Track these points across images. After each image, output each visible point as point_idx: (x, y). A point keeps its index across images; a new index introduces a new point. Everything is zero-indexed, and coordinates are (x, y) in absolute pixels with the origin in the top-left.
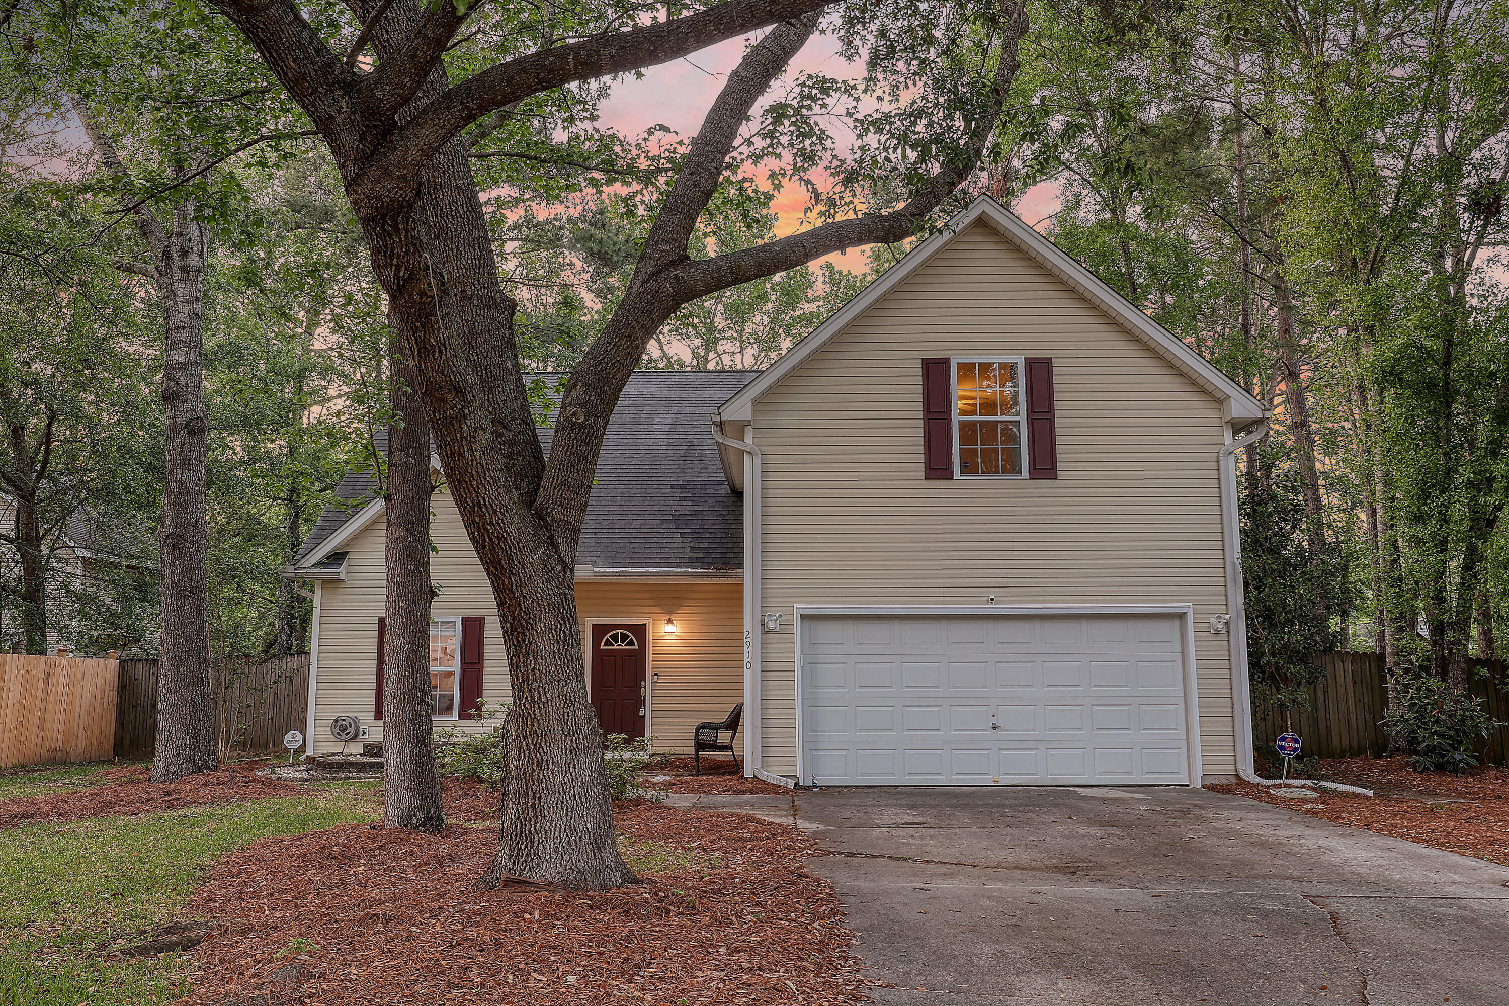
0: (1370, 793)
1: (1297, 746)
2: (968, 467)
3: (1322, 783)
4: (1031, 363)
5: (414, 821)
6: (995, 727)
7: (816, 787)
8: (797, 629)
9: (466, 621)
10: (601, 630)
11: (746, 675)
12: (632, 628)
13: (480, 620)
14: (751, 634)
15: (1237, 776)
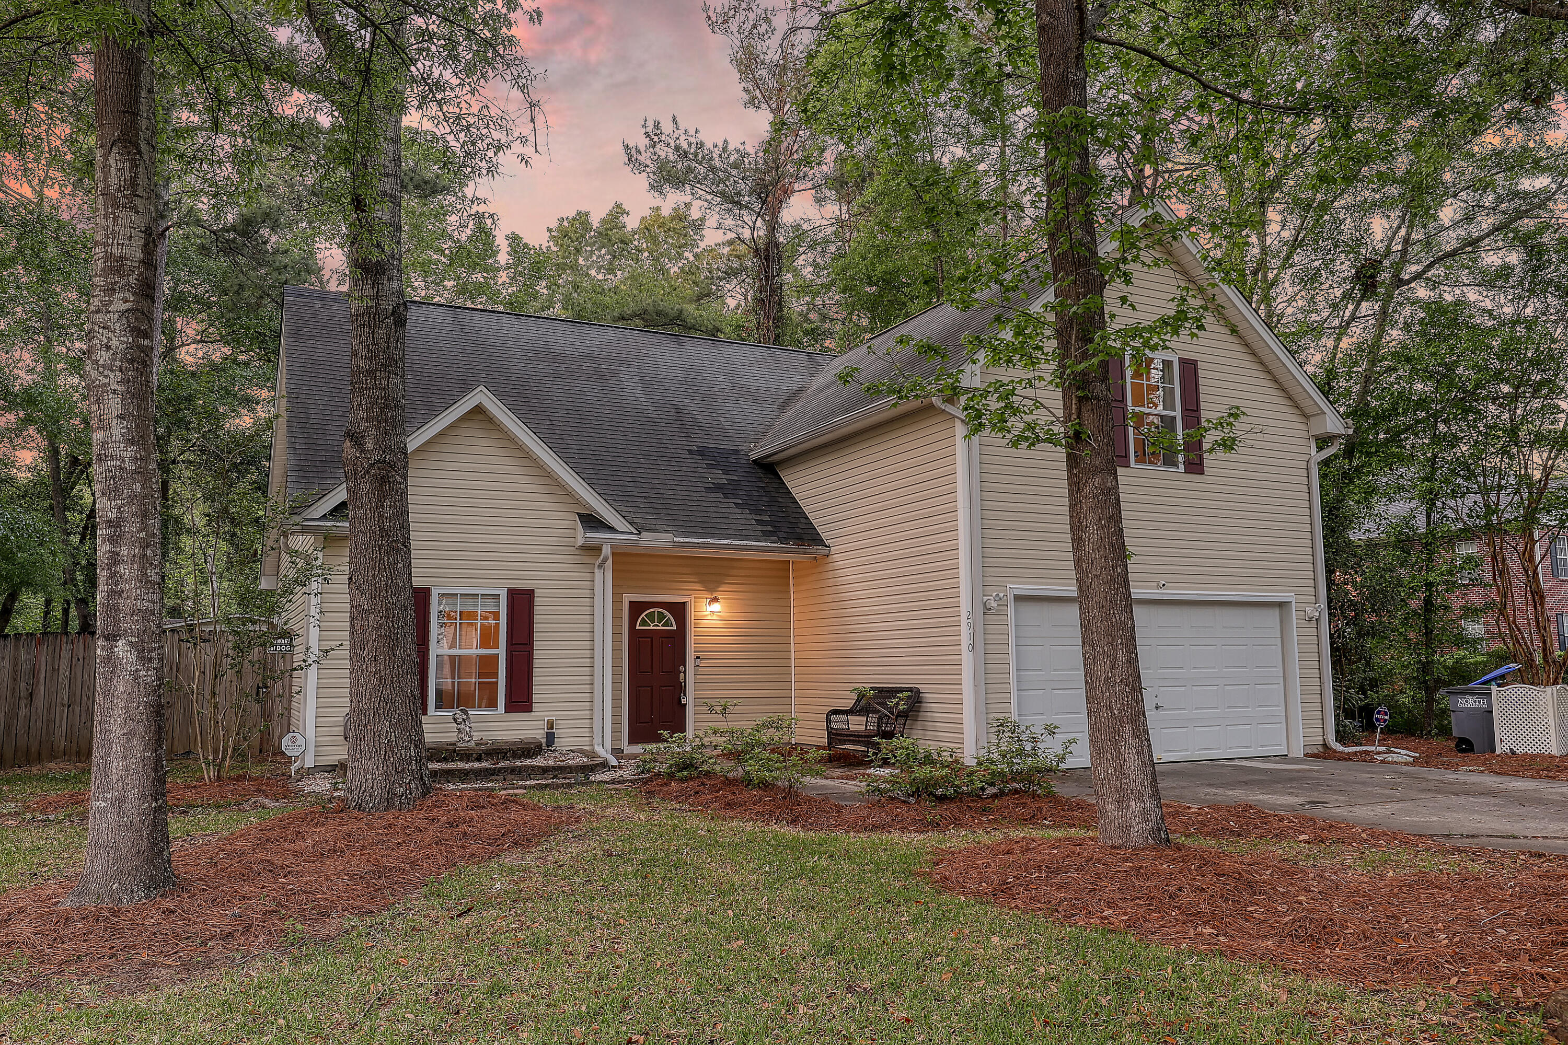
1: (1386, 717)
2: (1139, 457)
4: (1183, 363)
6: (1157, 708)
8: (1011, 610)
9: (513, 594)
10: (637, 608)
11: (966, 658)
12: (669, 606)
13: (530, 593)
14: (972, 614)
15: (1325, 745)
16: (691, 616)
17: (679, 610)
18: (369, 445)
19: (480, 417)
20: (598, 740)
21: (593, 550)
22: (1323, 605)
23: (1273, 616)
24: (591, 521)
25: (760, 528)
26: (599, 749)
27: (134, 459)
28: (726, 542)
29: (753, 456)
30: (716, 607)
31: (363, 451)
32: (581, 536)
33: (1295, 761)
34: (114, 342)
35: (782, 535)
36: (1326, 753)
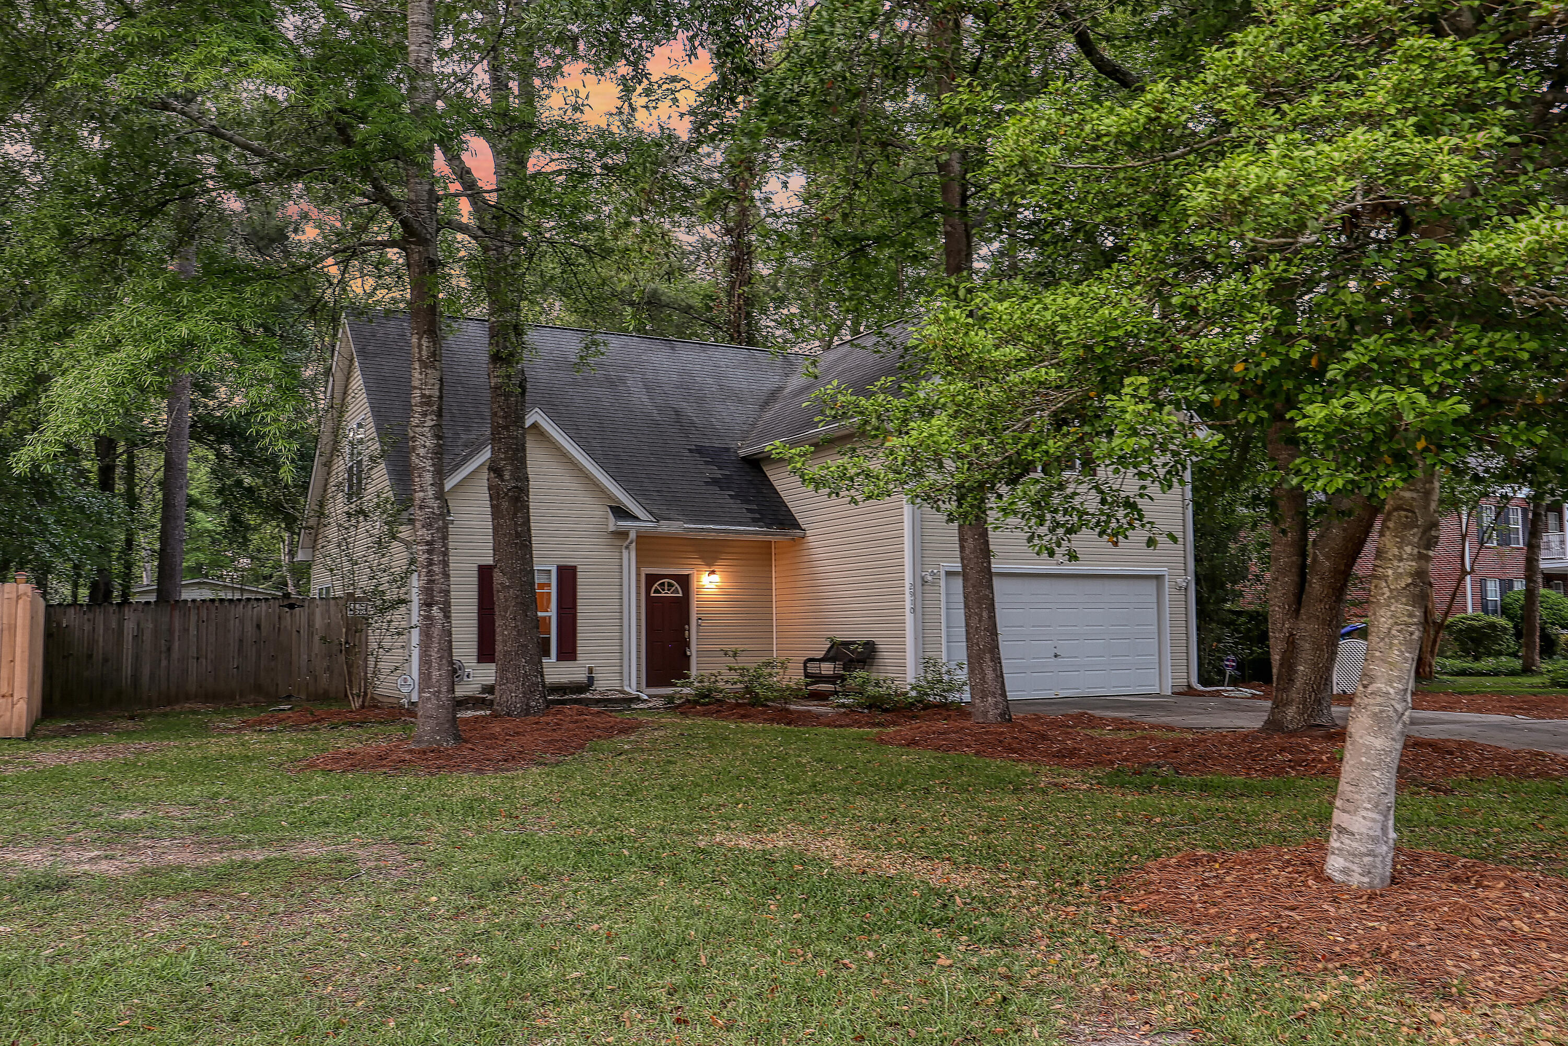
6: (1056, 656)
8: (943, 582)
9: (561, 569)
10: (651, 579)
11: (909, 618)
12: (677, 578)
13: (574, 569)
14: (913, 585)
15: (1189, 686)
16: (694, 585)
17: (684, 581)
18: (507, 477)
19: (534, 431)
20: (626, 682)
21: (622, 535)
22: (1191, 577)
23: (1151, 586)
24: (620, 512)
25: (749, 515)
26: (627, 689)
27: (439, 508)
28: (723, 527)
29: (742, 453)
30: (716, 578)
31: (503, 480)
32: (613, 524)
33: (1164, 696)
34: (428, 444)
35: (768, 521)
36: (1190, 691)
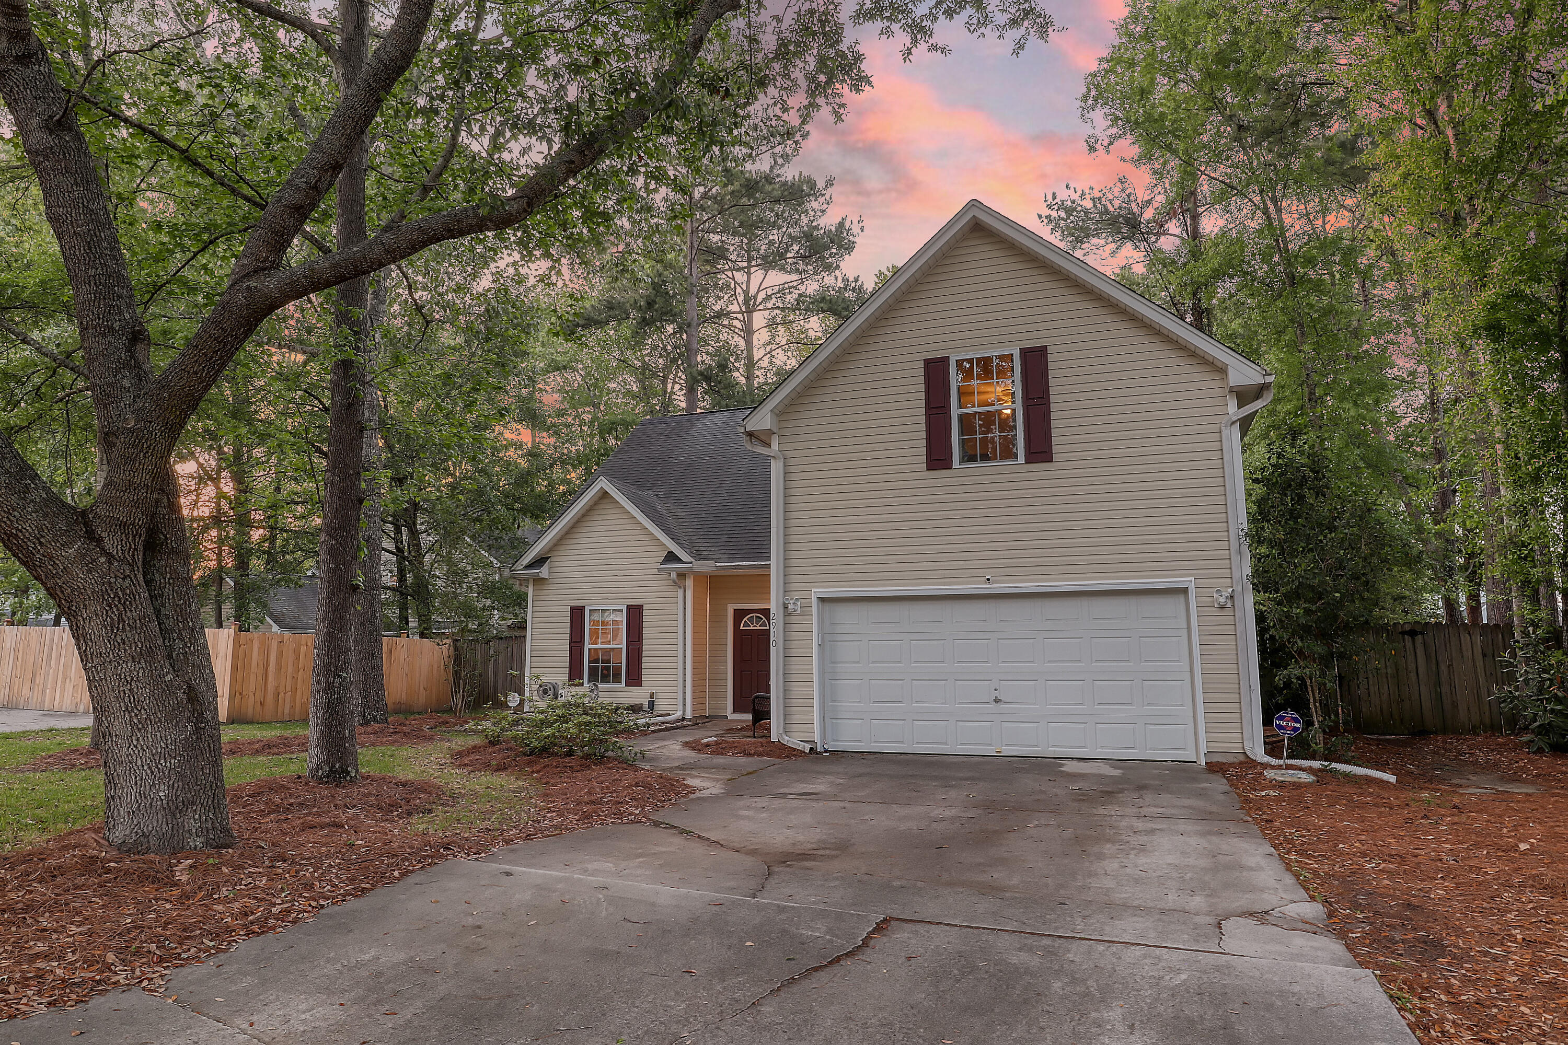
0: (1392, 779)
1: (1298, 725)
2: (969, 457)
3: (1334, 765)
4: (1025, 352)
5: (320, 773)
6: (997, 701)
7: (826, 752)
8: (814, 610)
9: (630, 609)
10: (740, 614)
13: (639, 608)
15: (1245, 754)
20: (681, 707)
24: (672, 556)
26: (679, 714)
36: (1242, 763)
